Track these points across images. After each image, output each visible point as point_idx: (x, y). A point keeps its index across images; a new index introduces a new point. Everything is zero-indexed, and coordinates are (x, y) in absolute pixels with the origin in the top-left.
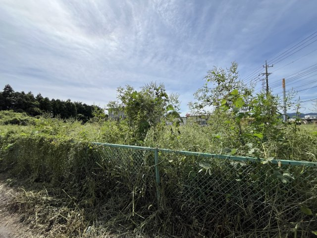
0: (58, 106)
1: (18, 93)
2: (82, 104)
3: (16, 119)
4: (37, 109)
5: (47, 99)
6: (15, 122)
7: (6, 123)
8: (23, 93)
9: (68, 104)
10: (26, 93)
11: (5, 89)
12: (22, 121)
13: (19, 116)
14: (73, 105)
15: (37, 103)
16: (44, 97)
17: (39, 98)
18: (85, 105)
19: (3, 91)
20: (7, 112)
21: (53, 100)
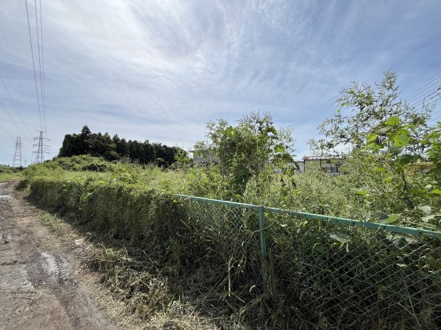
0: (135, 149)
1: (95, 134)
2: (162, 145)
3: (93, 165)
4: (114, 153)
5: (123, 140)
6: (93, 168)
7: (84, 169)
8: (100, 134)
9: (146, 146)
10: (103, 134)
11: (83, 131)
12: (99, 166)
13: (96, 161)
14: (152, 147)
15: (113, 145)
16: (121, 139)
17: (116, 140)
18: (165, 147)
19: (81, 133)
20: (84, 156)
21: (130, 141)
